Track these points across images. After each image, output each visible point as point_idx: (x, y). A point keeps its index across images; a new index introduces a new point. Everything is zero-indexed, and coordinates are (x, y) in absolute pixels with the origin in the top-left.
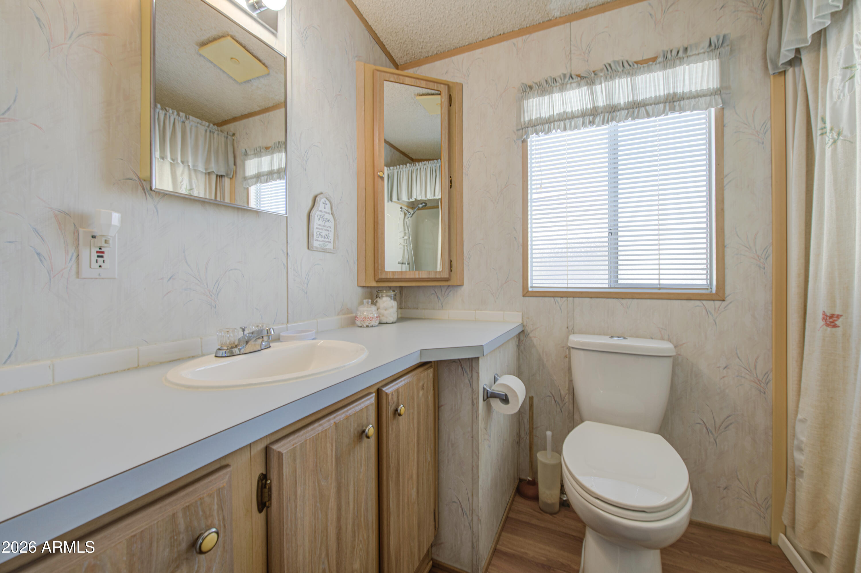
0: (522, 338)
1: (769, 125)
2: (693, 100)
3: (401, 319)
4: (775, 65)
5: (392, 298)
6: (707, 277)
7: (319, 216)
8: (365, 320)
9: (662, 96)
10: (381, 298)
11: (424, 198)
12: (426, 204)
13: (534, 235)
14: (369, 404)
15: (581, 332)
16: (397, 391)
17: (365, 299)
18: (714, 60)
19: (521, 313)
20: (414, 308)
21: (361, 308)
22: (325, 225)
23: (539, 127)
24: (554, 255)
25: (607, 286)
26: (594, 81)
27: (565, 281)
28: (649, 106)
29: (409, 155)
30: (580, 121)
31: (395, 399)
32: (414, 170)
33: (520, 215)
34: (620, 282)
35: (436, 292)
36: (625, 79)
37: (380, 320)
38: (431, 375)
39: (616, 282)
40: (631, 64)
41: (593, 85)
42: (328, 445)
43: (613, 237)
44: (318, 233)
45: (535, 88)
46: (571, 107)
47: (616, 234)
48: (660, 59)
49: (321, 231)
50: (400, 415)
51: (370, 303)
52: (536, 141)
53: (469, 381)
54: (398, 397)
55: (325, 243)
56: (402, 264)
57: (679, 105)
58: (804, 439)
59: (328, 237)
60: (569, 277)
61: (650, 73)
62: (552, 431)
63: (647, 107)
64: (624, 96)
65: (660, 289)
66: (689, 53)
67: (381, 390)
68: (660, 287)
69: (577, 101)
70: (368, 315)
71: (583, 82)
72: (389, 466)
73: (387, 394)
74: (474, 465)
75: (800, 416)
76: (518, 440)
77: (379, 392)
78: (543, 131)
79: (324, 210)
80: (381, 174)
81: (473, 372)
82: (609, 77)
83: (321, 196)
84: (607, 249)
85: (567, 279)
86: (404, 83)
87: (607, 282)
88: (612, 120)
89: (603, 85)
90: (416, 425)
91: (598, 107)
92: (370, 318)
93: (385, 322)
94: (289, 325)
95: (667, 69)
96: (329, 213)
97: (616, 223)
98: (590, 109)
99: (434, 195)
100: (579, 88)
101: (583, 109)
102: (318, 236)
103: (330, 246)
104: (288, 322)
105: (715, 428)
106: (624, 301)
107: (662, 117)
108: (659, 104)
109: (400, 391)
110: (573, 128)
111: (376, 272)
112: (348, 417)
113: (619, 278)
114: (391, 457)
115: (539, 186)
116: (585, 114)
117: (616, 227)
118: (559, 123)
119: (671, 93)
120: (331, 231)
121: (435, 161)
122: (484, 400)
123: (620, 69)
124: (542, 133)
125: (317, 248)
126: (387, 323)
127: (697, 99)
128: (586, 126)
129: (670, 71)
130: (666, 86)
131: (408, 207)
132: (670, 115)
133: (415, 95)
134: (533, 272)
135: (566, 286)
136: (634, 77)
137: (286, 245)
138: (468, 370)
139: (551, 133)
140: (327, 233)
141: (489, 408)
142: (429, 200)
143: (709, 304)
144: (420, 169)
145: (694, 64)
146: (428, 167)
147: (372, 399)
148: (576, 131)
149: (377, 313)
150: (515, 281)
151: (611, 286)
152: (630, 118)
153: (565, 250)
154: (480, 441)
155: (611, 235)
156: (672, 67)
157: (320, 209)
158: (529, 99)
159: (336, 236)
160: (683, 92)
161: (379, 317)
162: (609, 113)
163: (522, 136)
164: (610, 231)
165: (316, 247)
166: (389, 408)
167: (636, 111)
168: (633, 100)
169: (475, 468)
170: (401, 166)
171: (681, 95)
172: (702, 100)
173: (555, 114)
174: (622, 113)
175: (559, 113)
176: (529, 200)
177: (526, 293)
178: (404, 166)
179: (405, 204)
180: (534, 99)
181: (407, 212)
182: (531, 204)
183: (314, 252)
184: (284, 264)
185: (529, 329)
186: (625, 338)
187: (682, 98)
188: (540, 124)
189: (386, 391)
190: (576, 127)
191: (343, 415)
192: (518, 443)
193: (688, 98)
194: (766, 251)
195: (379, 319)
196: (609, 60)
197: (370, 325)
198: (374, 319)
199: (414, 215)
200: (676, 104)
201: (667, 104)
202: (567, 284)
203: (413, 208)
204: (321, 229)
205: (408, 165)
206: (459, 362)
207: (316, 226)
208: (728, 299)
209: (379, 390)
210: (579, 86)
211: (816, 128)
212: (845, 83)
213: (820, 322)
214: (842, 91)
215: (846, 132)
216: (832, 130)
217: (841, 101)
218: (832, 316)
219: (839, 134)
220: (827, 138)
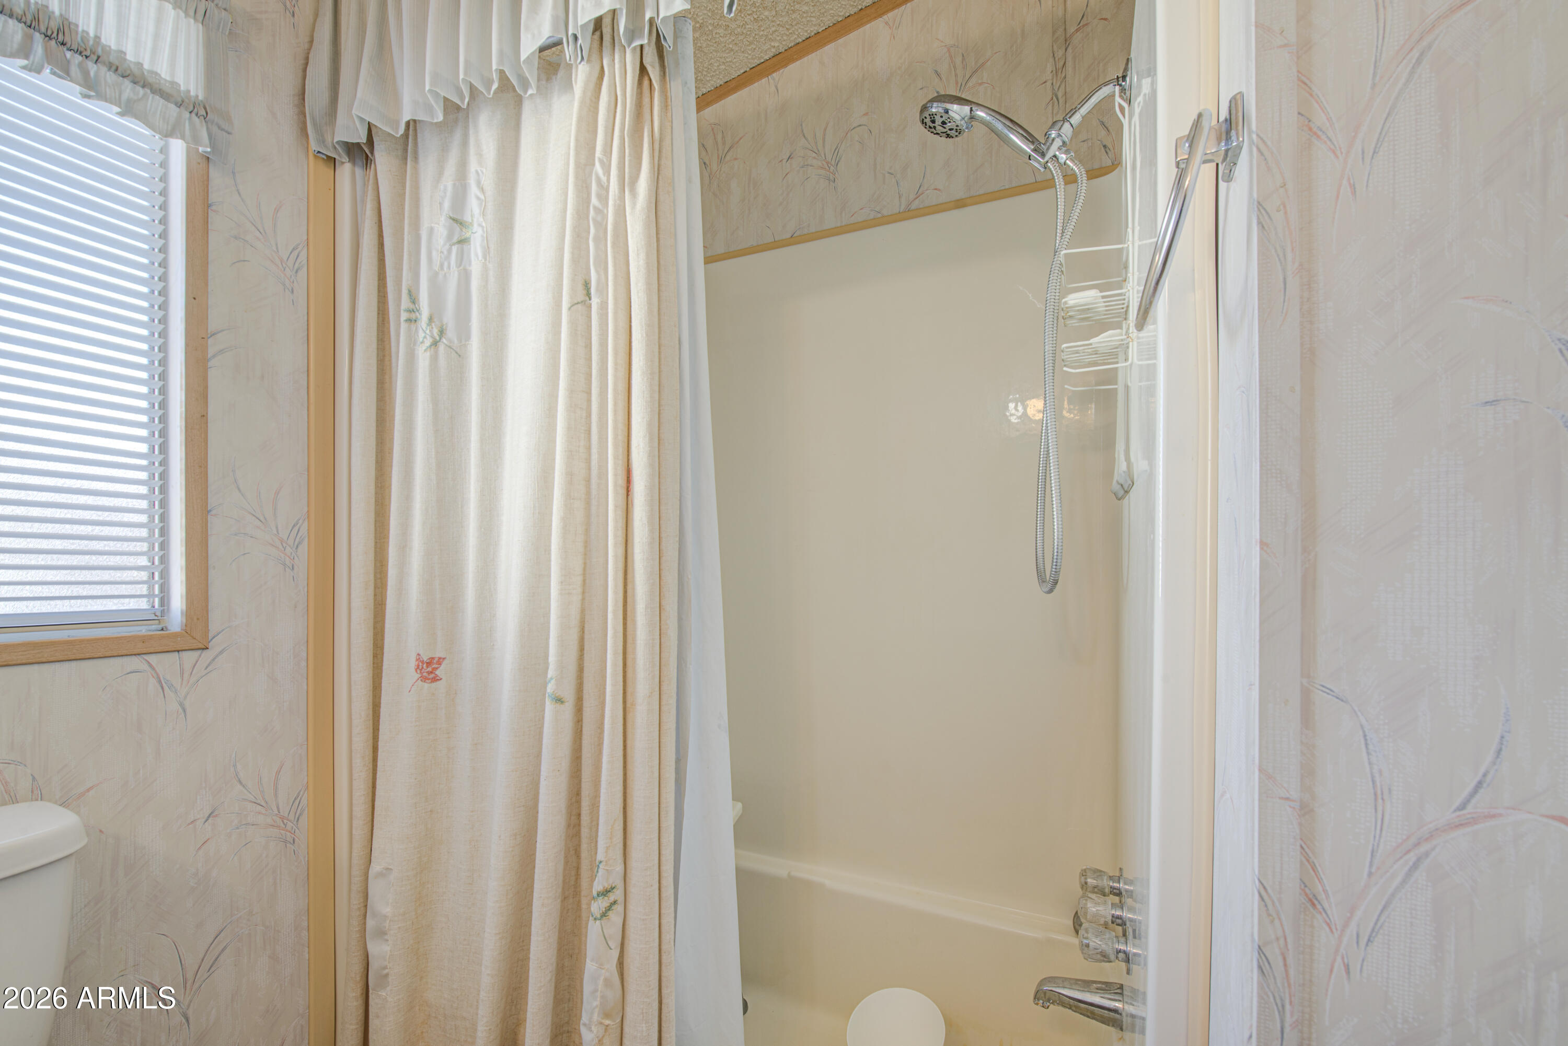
1: (303, 257)
2: (127, 84)
4: (321, 137)
6: (152, 589)
18: (191, 21)
58: (387, 910)
75: (376, 865)
127: (139, 90)
143: (165, 664)
160: (97, 38)
171: (91, 42)
172: (156, 103)
187: (92, 52)
194: (296, 529)
208: (216, 645)
211: (399, 305)
212: (451, 245)
213: (412, 675)
214: (448, 257)
215: (451, 333)
216: (431, 319)
217: (445, 274)
218: (429, 664)
219: (442, 332)
220: (421, 332)
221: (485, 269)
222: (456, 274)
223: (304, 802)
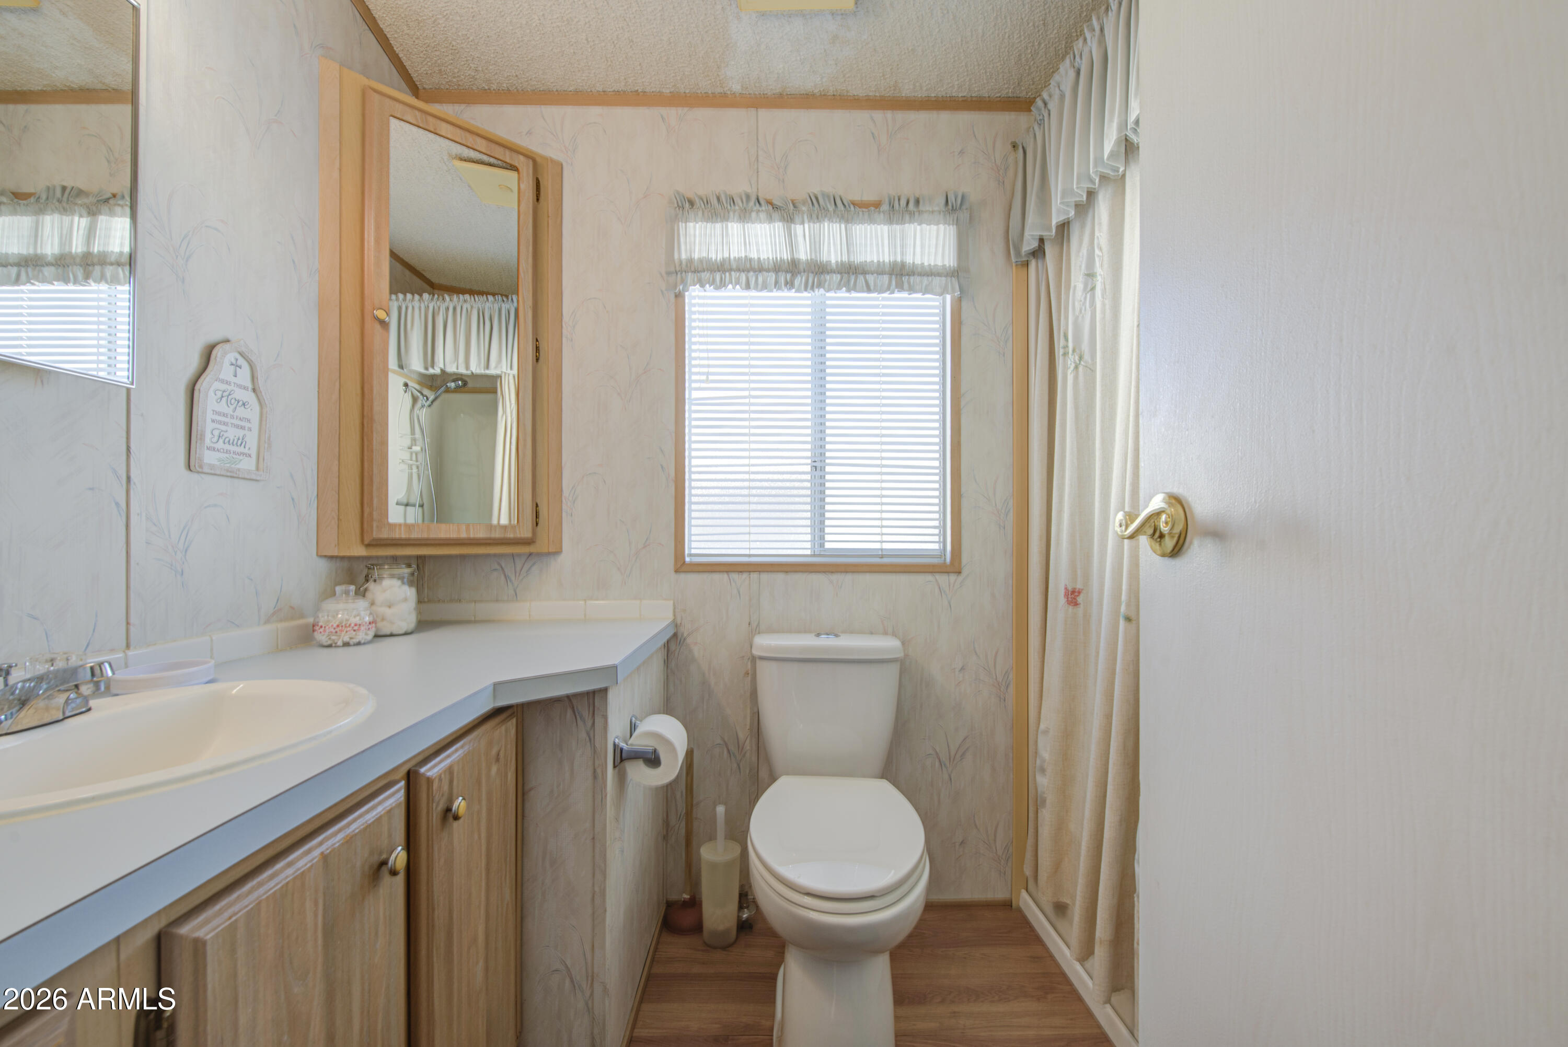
0: (673, 646)
1: (1010, 331)
2: (925, 278)
3: (424, 625)
4: (1018, 253)
5: (405, 580)
6: (940, 538)
7: (219, 394)
8: (341, 631)
9: (887, 262)
10: (377, 581)
11: (462, 370)
12: (465, 383)
13: (694, 462)
14: (394, 805)
15: (771, 630)
16: (450, 770)
17: (340, 584)
18: (951, 226)
19: (672, 602)
20: (451, 601)
21: (330, 605)
22: (235, 414)
23: (705, 275)
24: (727, 499)
25: (808, 552)
26: (792, 217)
27: (746, 545)
28: (870, 275)
29: (424, 273)
30: (771, 277)
31: (446, 788)
32: (439, 308)
33: (672, 427)
34: (828, 545)
35: (503, 566)
36: (838, 225)
37: (377, 629)
38: (513, 732)
39: (822, 545)
40: (846, 204)
41: (791, 223)
42: (309, 904)
43: (818, 473)
44: (216, 433)
45: (699, 205)
46: (758, 251)
47: (823, 469)
48: (885, 207)
49: (223, 428)
50: (456, 818)
51: (352, 593)
52: (700, 298)
53: (588, 734)
54: (451, 782)
55: (234, 456)
56: (407, 505)
57: (909, 283)
59: (242, 443)
60: (753, 537)
61: (871, 224)
62: (725, 804)
63: (867, 276)
64: (836, 252)
65: (882, 557)
66: (921, 207)
67: (417, 773)
68: (882, 554)
69: (767, 244)
70: (347, 620)
71: (776, 215)
72: (433, 926)
73: (429, 781)
74: (597, 889)
75: (1042, 726)
76: (665, 832)
77: (411, 778)
78: (713, 283)
79: (233, 379)
80: (381, 314)
81: (596, 716)
82: (814, 216)
83: (227, 346)
84: (809, 492)
85: (749, 541)
86: (438, 132)
87: (808, 545)
88: (820, 285)
89: (806, 226)
90: (483, 835)
91: (799, 260)
92: (353, 625)
93: (388, 633)
94: (130, 653)
95: (893, 224)
96: (245, 388)
97: (822, 451)
98: (786, 261)
99: (487, 367)
100: (769, 223)
101: (776, 258)
102: (215, 440)
103: (248, 465)
104: (128, 646)
105: (950, 759)
106: (835, 577)
107: (886, 295)
108: (882, 274)
109: (456, 769)
110: (760, 286)
111: (365, 526)
112: (351, 838)
113: (826, 539)
114: (436, 906)
115: (704, 377)
116: (779, 268)
117: (822, 458)
118: (738, 274)
119: (898, 262)
120: (250, 429)
121: (491, 298)
122: (615, 767)
123: (831, 208)
124: (710, 286)
125: (212, 466)
126: (392, 635)
127: (930, 278)
128: (780, 289)
129: (897, 228)
130: (892, 248)
131: (420, 383)
132: (897, 295)
133: (450, 155)
134: (692, 528)
135: (747, 552)
136: (850, 225)
137: (124, 457)
138: (585, 713)
139: (725, 289)
140: (241, 433)
141: (622, 779)
142: (473, 375)
143: (942, 579)
144: (455, 309)
145: (927, 225)
146: (472, 307)
147: (395, 797)
148: (765, 294)
149: (371, 614)
150: (660, 544)
151: (814, 552)
152: (844, 289)
153: (746, 492)
154: (608, 843)
155: (816, 470)
156: (900, 222)
157: (221, 377)
158: (689, 222)
159: (265, 443)
160: (914, 263)
161: (376, 623)
162: (815, 273)
163: (675, 286)
164: (815, 464)
165: (210, 465)
166: (434, 807)
167: (853, 278)
168: (848, 261)
169: (598, 896)
170: (409, 296)
171: (911, 266)
172: (937, 281)
173: (732, 257)
174: (833, 277)
175: (739, 258)
176: (687, 401)
177: (682, 566)
178: (417, 297)
179: (415, 376)
180: (697, 223)
181: (419, 394)
182: (690, 408)
183: (203, 476)
184: (117, 504)
185: (685, 630)
186: (836, 636)
187: (912, 272)
188: (708, 270)
189: (429, 774)
190: (765, 287)
191: (340, 836)
192: (664, 838)
193: (920, 274)
194: (1006, 504)
195: (376, 627)
196: (816, 190)
197: (352, 642)
198: (362, 628)
199: (436, 403)
200: (905, 279)
201: (894, 277)
202: (750, 549)
203: (431, 388)
204: (225, 424)
205: (426, 296)
206: (569, 700)
207: (210, 416)
208: (965, 572)
209: (411, 775)
210: (770, 219)
211: (1059, 345)
212: (1086, 294)
213: (1062, 600)
214: (1084, 303)
215: (1087, 357)
216: (1074, 351)
217: (1083, 316)
218: (1073, 592)
219: (1081, 358)
220: (1069, 360)
221: (1104, 305)
222: (1090, 312)
223: (1011, 676)
